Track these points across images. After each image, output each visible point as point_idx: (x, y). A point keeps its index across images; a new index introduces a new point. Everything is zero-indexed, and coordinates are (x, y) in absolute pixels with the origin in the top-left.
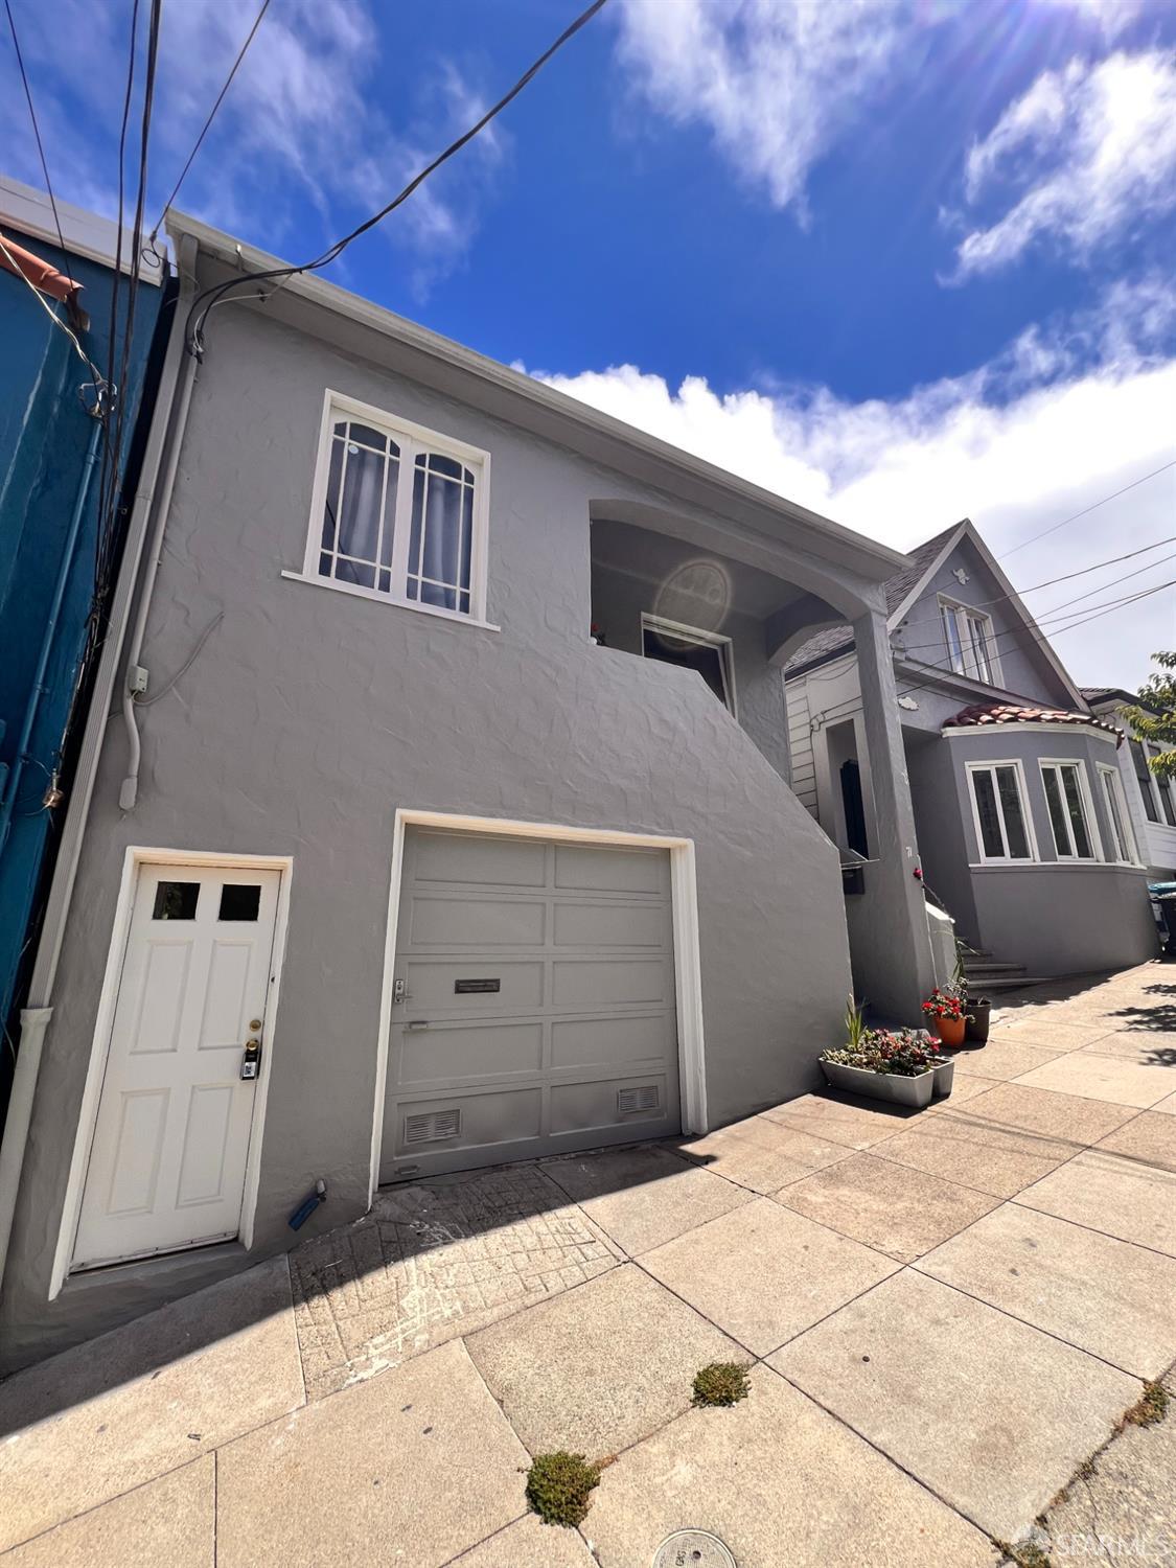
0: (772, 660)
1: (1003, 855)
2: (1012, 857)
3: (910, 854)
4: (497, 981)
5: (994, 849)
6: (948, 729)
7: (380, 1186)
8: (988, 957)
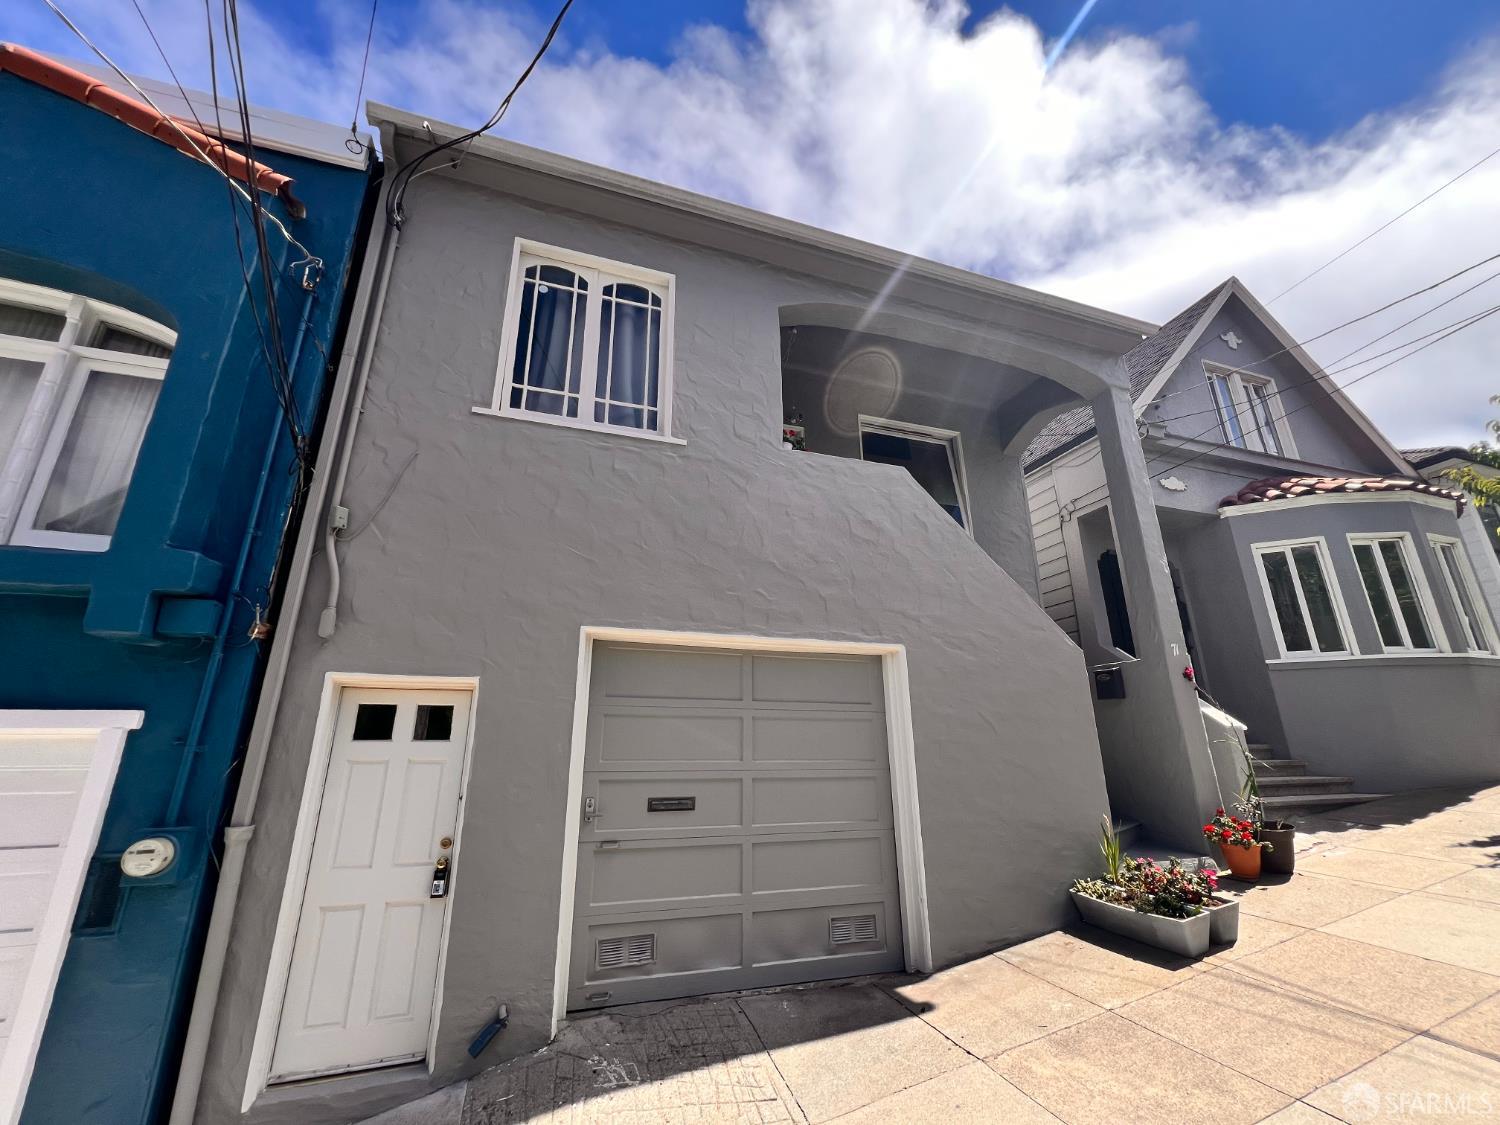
2: (1322, 650)
3: (1176, 652)
4: (693, 799)
5: (1297, 641)
6: (1225, 508)
7: (568, 1012)
8: (1300, 769)
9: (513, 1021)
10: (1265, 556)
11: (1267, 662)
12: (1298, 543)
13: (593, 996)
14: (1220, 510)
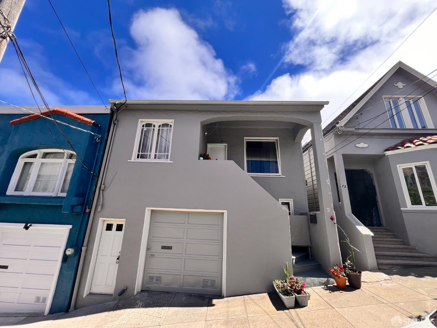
0: (295, 142)
1: (421, 203)
2: (427, 205)
3: (329, 210)
4: (171, 247)
5: (416, 201)
7: (142, 290)
8: (413, 250)
9: (128, 290)
10: (404, 169)
11: (401, 209)
12: (419, 164)
13: (147, 288)
14: (385, 153)
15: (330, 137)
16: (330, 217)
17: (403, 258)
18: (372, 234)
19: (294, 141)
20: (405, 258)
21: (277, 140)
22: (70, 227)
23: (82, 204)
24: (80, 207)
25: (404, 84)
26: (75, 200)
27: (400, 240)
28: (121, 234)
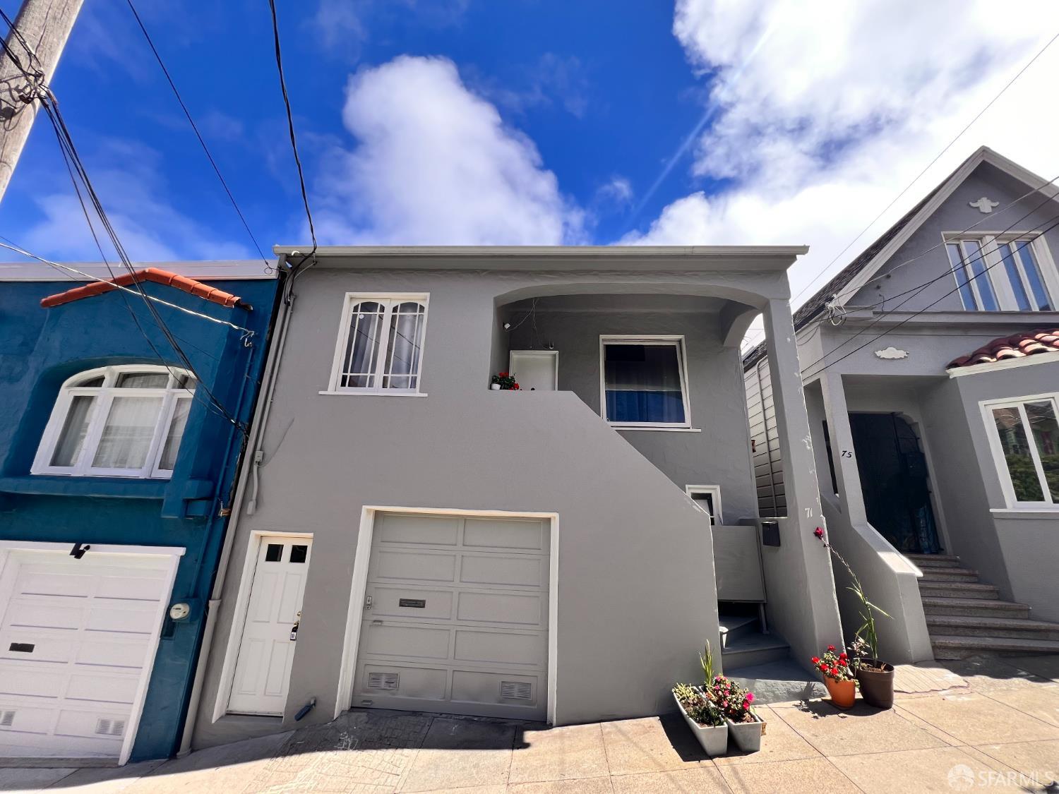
0: (725, 345)
1: (1042, 499)
3: (809, 513)
4: (424, 602)
6: (953, 370)
7: (352, 707)
8: (1023, 612)
9: (319, 707)
10: (996, 412)
11: (991, 510)
12: (1033, 399)
13: (364, 701)
14: (948, 371)
15: (812, 334)
16: (814, 530)
17: (996, 634)
18: (919, 573)
19: (723, 343)
20: (1001, 634)
21: (680, 341)
22: (181, 551)
23: (210, 498)
24: (203, 504)
25: (993, 201)
26: (191, 488)
27: (991, 587)
28: (302, 569)
